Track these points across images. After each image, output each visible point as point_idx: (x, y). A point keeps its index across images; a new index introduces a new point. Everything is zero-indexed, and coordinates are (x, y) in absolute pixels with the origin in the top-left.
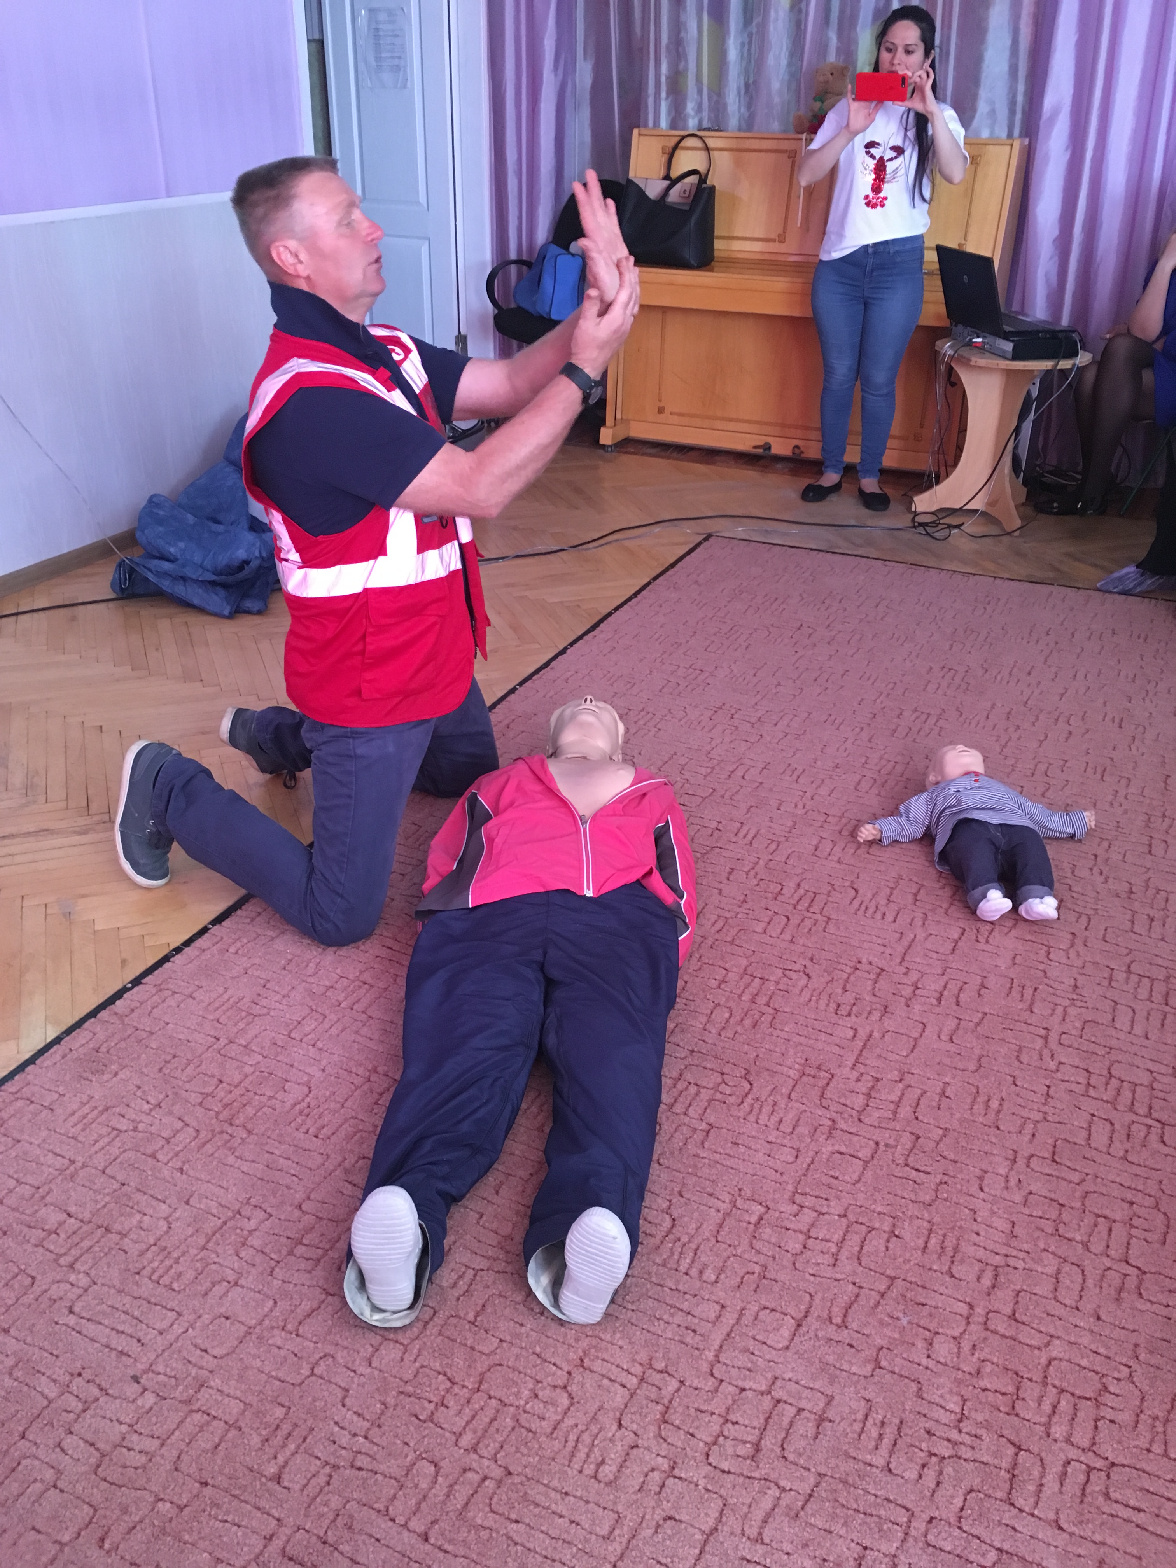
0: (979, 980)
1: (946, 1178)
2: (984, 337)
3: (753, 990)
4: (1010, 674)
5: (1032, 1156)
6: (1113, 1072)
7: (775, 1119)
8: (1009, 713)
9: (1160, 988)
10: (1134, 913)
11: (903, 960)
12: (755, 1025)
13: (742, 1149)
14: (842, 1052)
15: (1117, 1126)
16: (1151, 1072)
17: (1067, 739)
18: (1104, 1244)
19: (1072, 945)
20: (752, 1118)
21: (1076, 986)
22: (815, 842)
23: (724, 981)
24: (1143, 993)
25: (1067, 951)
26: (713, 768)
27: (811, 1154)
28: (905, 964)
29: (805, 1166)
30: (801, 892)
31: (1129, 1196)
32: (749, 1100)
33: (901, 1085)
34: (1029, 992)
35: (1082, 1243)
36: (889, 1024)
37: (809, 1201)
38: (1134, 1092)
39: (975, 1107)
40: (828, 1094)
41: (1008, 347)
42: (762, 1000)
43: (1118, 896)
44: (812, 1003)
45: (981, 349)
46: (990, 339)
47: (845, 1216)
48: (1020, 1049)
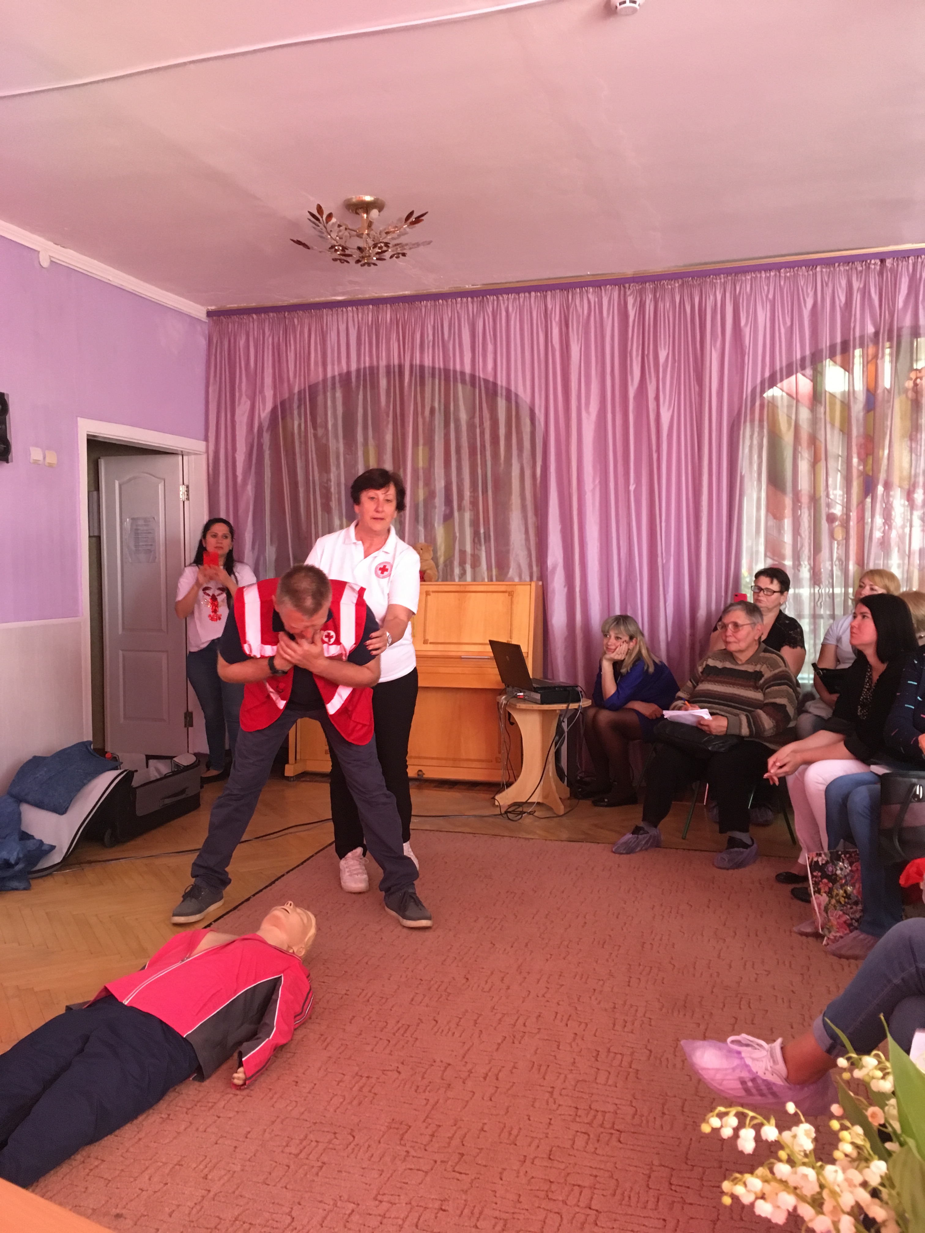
0: (512, 1064)
1: (478, 1176)
2: (524, 692)
3: (361, 1084)
4: (551, 893)
5: (536, 1157)
6: (592, 1107)
7: (369, 1154)
8: (547, 915)
9: (627, 1059)
10: (615, 1019)
11: (464, 1057)
12: (360, 1104)
13: (344, 1174)
14: (417, 1113)
15: (591, 1136)
16: (616, 1105)
17: (583, 927)
18: (576, 1200)
19: (574, 1039)
20: (353, 1156)
21: (574, 1063)
22: (411, 997)
23: (341, 1081)
24: (616, 1063)
25: (570, 1044)
26: (346, 960)
27: (391, 1172)
28: (465, 1060)
29: (386, 1179)
30: (400, 1025)
31: (595, 1172)
32: (352, 1146)
33: (455, 1128)
34: (543, 1069)
35: (563, 1201)
36: (450, 1094)
37: (386, 1198)
38: (604, 1117)
39: (502, 1135)
40: (406, 1137)
41: (538, 696)
42: (366, 1090)
43: (606, 1010)
44: (401, 1088)
45: (523, 700)
46: (527, 693)
47: (410, 1203)
48: (535, 1099)
